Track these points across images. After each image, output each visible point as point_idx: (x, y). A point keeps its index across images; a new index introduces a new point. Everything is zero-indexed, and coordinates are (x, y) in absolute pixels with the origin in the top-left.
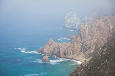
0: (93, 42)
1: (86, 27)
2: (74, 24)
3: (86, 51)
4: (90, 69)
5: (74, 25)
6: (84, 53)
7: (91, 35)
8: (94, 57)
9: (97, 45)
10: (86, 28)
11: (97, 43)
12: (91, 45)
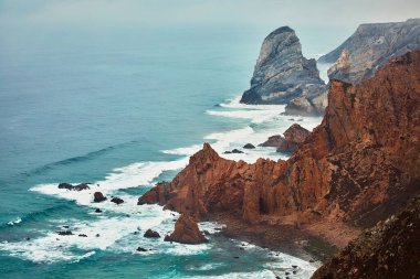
0: (379, 160)
1: (353, 96)
2: (291, 86)
3: (352, 196)
4: (386, 267)
5: (292, 90)
6: (347, 203)
7: (372, 132)
8: (401, 217)
9: (398, 172)
10: (353, 101)
11: (400, 162)
12: (372, 169)
